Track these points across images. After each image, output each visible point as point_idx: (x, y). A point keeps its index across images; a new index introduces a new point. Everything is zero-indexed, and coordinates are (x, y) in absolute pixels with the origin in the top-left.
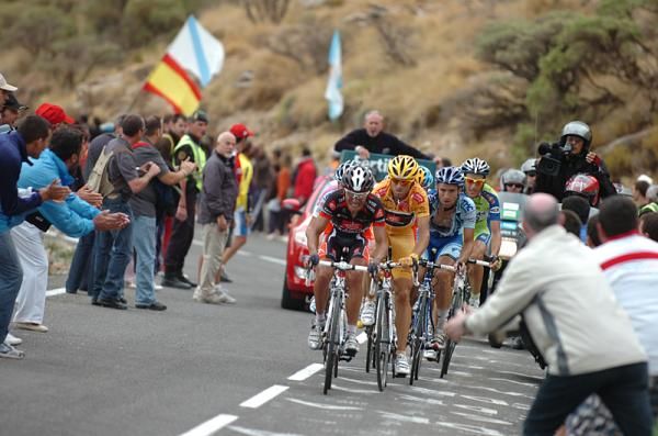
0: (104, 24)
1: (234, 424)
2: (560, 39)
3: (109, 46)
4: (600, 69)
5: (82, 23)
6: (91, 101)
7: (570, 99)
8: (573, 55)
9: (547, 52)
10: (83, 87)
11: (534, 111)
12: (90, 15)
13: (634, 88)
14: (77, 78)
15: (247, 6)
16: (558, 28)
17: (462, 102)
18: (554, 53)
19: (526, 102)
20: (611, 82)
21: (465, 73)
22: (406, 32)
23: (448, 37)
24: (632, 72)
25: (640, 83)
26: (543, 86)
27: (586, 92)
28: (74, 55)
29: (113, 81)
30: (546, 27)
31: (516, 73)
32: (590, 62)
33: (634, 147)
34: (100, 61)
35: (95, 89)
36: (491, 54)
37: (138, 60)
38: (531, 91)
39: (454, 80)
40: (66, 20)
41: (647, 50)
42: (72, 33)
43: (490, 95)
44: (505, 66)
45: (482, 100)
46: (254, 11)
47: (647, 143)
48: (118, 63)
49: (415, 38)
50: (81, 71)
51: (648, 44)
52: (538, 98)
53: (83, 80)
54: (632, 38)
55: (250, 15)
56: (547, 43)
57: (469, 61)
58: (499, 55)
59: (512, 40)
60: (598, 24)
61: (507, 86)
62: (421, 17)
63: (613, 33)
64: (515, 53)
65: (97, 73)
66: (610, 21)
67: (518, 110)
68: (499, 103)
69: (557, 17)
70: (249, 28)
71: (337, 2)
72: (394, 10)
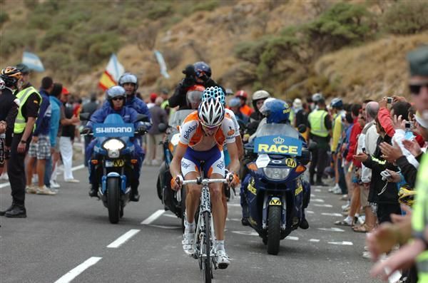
0: (81, 57)
1: (164, 213)
2: (268, 47)
3: (84, 66)
4: (285, 58)
5: (72, 58)
6: (79, 88)
7: (274, 71)
8: (273, 53)
9: (262, 52)
10: (75, 83)
11: (260, 76)
12: (75, 54)
13: (298, 64)
14: (73, 79)
15: (139, 44)
16: (266, 43)
17: (231, 76)
18: (266, 53)
19: (257, 73)
20: (289, 63)
21: (230, 64)
22: (205, 50)
23: (222, 50)
24: (297, 58)
25: (301, 62)
26: (262, 67)
27: (280, 67)
28: (70, 70)
29: (87, 80)
30: (261, 43)
31: (252, 62)
32: (280, 55)
33: (301, 88)
34: (81, 72)
35: (81, 84)
36: (240, 56)
37: (97, 70)
38: (258, 69)
39: (226, 67)
40: (65, 57)
41: (302, 49)
42: (69, 62)
43: (242, 72)
44: (246, 60)
45: (239, 74)
46: (142, 46)
47: (306, 86)
48: (88, 72)
49: (208, 52)
50: (73, 77)
51: (302, 46)
52: (261, 72)
53: (75, 80)
54: (296, 44)
55: (140, 49)
56: (263, 49)
57: (231, 59)
58: (244, 56)
59: (248, 49)
60: (282, 40)
61: (248, 68)
62: (210, 43)
63: (288, 43)
64: (250, 54)
65: (81, 77)
66: (287, 38)
67: (253, 77)
68: (245, 75)
69: (265, 38)
70: (140, 54)
71: (174, 40)
72: (199, 41)
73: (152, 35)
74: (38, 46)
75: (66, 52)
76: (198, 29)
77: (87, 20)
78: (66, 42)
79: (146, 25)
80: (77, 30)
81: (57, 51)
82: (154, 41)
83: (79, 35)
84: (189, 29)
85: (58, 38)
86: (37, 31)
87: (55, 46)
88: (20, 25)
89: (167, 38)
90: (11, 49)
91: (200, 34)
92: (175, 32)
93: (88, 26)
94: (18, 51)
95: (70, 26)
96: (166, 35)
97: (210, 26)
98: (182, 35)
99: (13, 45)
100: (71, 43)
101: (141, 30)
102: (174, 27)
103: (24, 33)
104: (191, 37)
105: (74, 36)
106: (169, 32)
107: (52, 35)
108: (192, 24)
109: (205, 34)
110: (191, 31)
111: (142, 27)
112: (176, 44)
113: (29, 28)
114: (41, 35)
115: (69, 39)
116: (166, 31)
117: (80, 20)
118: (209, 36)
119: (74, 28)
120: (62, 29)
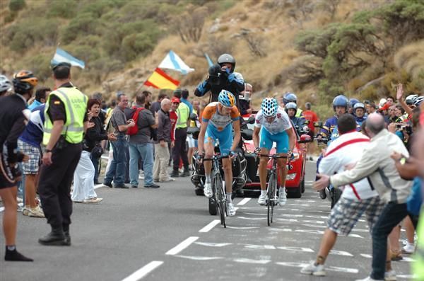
0: (112, 51)
1: (197, 241)
2: (336, 36)
3: (117, 62)
4: (357, 49)
5: (102, 52)
6: (110, 89)
7: (344, 65)
8: (343, 44)
9: (330, 43)
10: (105, 83)
11: (327, 72)
12: (105, 47)
13: (374, 57)
14: (102, 79)
15: (181, 35)
16: (335, 31)
17: (291, 72)
18: (334, 43)
19: (322, 69)
20: (362, 55)
21: (291, 57)
22: (261, 40)
23: (281, 41)
24: (372, 49)
25: (377, 54)
26: (330, 60)
27: (352, 61)
28: (99, 67)
29: (119, 79)
30: (329, 31)
31: (316, 55)
32: (351, 46)
33: (377, 85)
34: (112, 69)
35: (111, 83)
36: (303, 47)
37: (131, 67)
38: (324, 63)
39: (286, 61)
40: (94, 51)
41: (378, 38)
42: (97, 57)
43: (304, 67)
44: (310, 52)
45: (301, 70)
46: (185, 37)
47: (383, 83)
48: (121, 69)
49: (265, 42)
50: (104, 75)
51: (379, 35)
52: (328, 66)
53: (105, 80)
54: (370, 32)
55: (183, 39)
56: (330, 39)
57: (292, 51)
58: (307, 47)
59: (313, 39)
60: (354, 27)
61: (312, 61)
62: (267, 32)
63: (361, 31)
64: (315, 45)
65: (111, 75)
66: (359, 26)
67: (319, 73)
68: (309, 70)
69: (333, 26)
70: (183, 46)
71: (225, 29)
72: (253, 30)
73: (197, 23)
74: (60, 38)
75: (94, 44)
76: (253, 15)
77: (120, 6)
78: (94, 34)
79: (191, 11)
80: (108, 18)
81: (83, 44)
82: (200, 30)
83: (110, 24)
84: (242, 16)
85: (85, 28)
86: (60, 20)
87: (81, 38)
88: (39, 13)
89: (216, 27)
90: (28, 41)
91: (255, 22)
92: (224, 19)
93: (121, 14)
94: (37, 45)
95: (99, 13)
96: (214, 24)
97: (268, 11)
98: (234, 23)
99: (31, 37)
100: (100, 35)
101: (184, 18)
102: (225, 14)
103: (43, 22)
104: (244, 25)
105: (104, 25)
106: (218, 20)
107: (78, 24)
108: (246, 10)
109: (263, 21)
110: (245, 18)
111: (186, 13)
112: (226, 33)
113: (49, 17)
114: (64, 25)
115: (98, 29)
116: (214, 19)
117: (111, 6)
118: (266, 23)
119: (103, 16)
120: (89, 17)
